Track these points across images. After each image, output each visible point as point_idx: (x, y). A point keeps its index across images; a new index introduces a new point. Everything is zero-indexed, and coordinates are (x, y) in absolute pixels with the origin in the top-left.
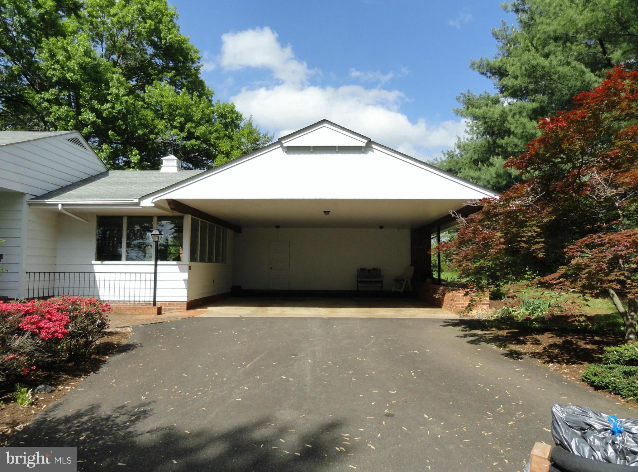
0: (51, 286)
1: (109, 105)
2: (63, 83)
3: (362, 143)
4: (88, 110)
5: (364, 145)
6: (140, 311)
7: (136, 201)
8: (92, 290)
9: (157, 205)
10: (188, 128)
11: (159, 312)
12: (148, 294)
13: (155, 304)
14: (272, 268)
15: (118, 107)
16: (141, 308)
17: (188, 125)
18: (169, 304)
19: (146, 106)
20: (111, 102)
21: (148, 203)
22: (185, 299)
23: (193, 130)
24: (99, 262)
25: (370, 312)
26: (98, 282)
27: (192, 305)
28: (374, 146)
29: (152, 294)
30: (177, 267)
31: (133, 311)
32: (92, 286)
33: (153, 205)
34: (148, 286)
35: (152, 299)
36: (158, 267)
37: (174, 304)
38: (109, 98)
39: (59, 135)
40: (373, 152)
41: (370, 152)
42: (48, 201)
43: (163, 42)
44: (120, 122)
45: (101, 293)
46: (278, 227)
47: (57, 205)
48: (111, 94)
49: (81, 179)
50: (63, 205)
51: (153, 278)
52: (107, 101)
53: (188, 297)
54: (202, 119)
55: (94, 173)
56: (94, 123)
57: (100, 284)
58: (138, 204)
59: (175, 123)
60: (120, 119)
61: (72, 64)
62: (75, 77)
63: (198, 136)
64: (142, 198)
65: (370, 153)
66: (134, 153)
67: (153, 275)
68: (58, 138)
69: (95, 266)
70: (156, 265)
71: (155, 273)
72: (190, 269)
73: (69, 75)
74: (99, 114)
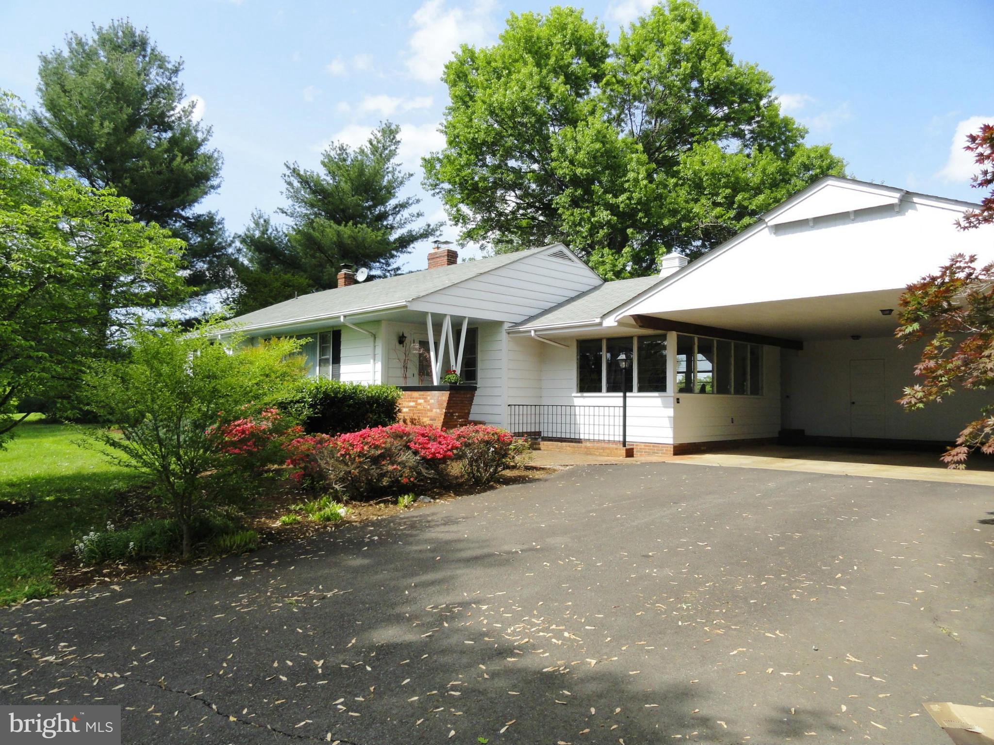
0: (537, 421)
1: (626, 195)
2: (575, 181)
3: (893, 198)
4: (602, 208)
5: (896, 201)
6: (608, 451)
7: (598, 320)
8: (573, 426)
9: (621, 323)
10: (739, 201)
11: (630, 453)
12: (617, 433)
13: (624, 445)
14: (853, 403)
15: (636, 195)
16: (609, 449)
17: (739, 197)
18: (653, 446)
19: (680, 182)
20: (629, 191)
21: (610, 322)
22: (671, 441)
23: (745, 203)
24: (579, 394)
25: (884, 471)
26: (578, 417)
27: (681, 450)
28: (916, 200)
29: (622, 433)
30: (659, 400)
31: (601, 451)
32: (573, 422)
33: (616, 324)
34: (617, 423)
35: (621, 439)
36: (627, 399)
37: (658, 447)
38: (626, 185)
39: (538, 253)
40: (915, 209)
41: (910, 211)
42: (522, 328)
43: (706, 84)
44: (641, 215)
45: (582, 431)
46: (856, 337)
47: (530, 331)
48: (628, 181)
49: (567, 298)
50: (535, 331)
51: (622, 414)
52: (624, 191)
53: (674, 438)
54: (763, 182)
55: (586, 288)
56: (609, 222)
57: (580, 420)
58: (600, 324)
59: (719, 199)
60: (640, 211)
61: (581, 156)
62: (585, 172)
63: (753, 210)
64: (604, 316)
65: (910, 213)
66: (661, 251)
67: (622, 409)
68: (538, 256)
69: (575, 399)
70: (625, 397)
71: (625, 407)
72: (678, 402)
73: (579, 171)
74: (613, 209)
